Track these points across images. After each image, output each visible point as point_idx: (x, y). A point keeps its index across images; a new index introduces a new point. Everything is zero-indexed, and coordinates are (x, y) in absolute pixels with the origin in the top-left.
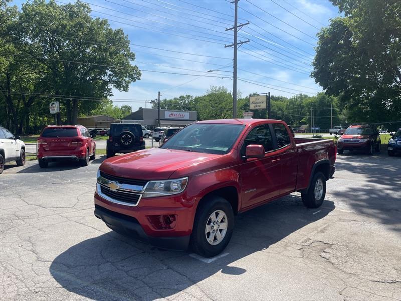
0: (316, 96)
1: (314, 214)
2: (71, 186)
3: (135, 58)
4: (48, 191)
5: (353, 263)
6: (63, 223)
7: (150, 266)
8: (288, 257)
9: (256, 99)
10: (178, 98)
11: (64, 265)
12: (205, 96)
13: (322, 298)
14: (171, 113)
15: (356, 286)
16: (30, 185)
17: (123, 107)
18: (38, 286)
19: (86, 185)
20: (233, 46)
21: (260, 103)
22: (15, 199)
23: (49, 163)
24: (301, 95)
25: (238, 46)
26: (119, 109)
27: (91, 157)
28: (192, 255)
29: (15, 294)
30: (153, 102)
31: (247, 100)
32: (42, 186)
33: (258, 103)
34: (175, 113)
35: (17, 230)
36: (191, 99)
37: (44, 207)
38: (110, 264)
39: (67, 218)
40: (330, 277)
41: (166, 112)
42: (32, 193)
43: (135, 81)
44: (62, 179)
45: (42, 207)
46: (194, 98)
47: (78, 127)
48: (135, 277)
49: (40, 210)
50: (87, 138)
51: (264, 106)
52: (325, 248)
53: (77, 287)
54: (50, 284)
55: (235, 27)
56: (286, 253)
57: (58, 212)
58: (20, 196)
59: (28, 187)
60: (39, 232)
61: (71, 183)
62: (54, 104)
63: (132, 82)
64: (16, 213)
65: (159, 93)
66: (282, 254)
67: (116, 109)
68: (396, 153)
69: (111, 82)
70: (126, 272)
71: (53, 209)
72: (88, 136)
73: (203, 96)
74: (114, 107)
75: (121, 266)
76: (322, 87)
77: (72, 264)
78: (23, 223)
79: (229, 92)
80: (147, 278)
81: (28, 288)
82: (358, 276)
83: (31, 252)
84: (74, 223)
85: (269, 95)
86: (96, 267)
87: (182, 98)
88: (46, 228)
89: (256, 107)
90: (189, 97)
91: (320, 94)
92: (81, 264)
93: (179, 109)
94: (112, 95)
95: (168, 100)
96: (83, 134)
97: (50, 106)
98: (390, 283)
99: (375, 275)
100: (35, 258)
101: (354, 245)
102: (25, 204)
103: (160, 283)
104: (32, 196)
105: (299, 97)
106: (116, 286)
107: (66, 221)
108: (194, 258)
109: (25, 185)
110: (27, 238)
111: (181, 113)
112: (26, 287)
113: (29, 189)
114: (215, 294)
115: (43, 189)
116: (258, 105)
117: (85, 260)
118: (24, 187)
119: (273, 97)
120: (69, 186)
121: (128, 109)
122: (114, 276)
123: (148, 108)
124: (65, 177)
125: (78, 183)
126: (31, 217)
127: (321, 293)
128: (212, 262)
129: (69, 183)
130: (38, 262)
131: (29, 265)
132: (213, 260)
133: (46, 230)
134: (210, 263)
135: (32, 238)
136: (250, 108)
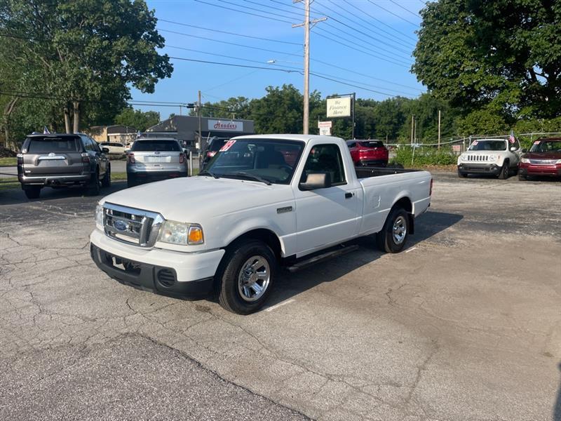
0: (418, 98)
1: (407, 252)
3: (164, 45)
4: (48, 227)
9: (336, 102)
10: (227, 100)
11: (79, 317)
12: (263, 99)
14: (216, 122)
16: (20, 220)
17: (147, 113)
18: (46, 342)
21: (342, 108)
22: (2, 238)
24: (399, 97)
25: (311, 26)
30: (191, 106)
32: (38, 222)
33: (338, 108)
34: (223, 123)
35: (9, 277)
36: (245, 102)
37: (44, 249)
38: (139, 314)
39: (77, 262)
41: (209, 121)
42: (25, 231)
43: (163, 77)
44: (65, 212)
45: (41, 249)
46: (249, 101)
48: (174, 328)
49: (38, 252)
51: (346, 112)
53: (98, 342)
54: (61, 340)
57: (64, 255)
58: (8, 234)
59: (18, 223)
60: (41, 279)
61: (79, 217)
63: (160, 79)
64: (4, 257)
65: (200, 93)
69: (129, 77)
70: (162, 325)
71: (56, 250)
73: (261, 98)
74: (135, 113)
75: (155, 317)
76: (426, 87)
77: (90, 317)
78: (16, 269)
80: (190, 330)
81: (32, 346)
83: (31, 304)
85: (355, 97)
86: (122, 319)
87: (233, 101)
88: (49, 273)
89: (336, 113)
90: (242, 99)
93: (229, 117)
94: (130, 98)
95: (212, 103)
100: (38, 311)
102: (16, 244)
103: (207, 335)
104: (25, 234)
105: (396, 101)
107: (75, 266)
110: (25, 287)
111: (232, 123)
112: (29, 344)
113: (21, 226)
114: (277, 345)
115: (39, 225)
116: (338, 110)
117: (106, 310)
118: (12, 223)
119: (359, 100)
120: (76, 221)
121: (155, 116)
122: (145, 330)
123: (183, 114)
124: (70, 210)
125: (90, 217)
126: (27, 261)
127: (410, 342)
128: (274, 310)
129: (75, 218)
130: (42, 315)
131: (31, 319)
132: (274, 307)
133: (49, 276)
134: (272, 312)
135: (31, 287)
136: (328, 115)
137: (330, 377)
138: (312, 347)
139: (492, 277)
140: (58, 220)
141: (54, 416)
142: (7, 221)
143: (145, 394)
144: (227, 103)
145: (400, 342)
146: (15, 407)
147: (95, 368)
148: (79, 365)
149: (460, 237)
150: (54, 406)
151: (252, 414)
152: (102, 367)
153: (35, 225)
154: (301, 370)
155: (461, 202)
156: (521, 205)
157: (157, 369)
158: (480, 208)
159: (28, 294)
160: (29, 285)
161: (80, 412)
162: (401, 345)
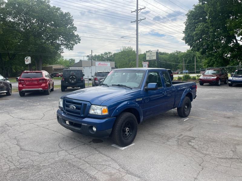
0: (186, 52)
1: (184, 120)
2: (40, 107)
3: (77, 30)
4: (26, 110)
5: (207, 148)
6: (35, 128)
7: (89, 152)
8: (169, 145)
9: (150, 54)
10: (103, 54)
11: (37, 152)
12: (119, 52)
13: (189, 168)
14: (99, 63)
15: (209, 161)
16: (15, 107)
17: (70, 59)
18: (22, 164)
19: (48, 106)
20: (136, 22)
21: (153, 56)
22: (6, 115)
23: (26, 94)
24: (177, 51)
25: (139, 22)
26: (67, 61)
27: (51, 89)
28: (113, 145)
29: (8, 169)
30: (88, 56)
31: (145, 54)
32: (22, 107)
33: (151, 56)
35: (8, 133)
36: (111, 54)
37: (24, 120)
38: (65, 151)
40: (194, 156)
41: (96, 62)
42: (16, 111)
43: (77, 44)
44: (34, 103)
45: (23, 119)
46: (113, 54)
47: (43, 72)
48: (80, 158)
49: (21, 121)
50: (49, 78)
51: (155, 58)
52: (191, 140)
53: (45, 165)
54: (29, 163)
55: (137, 10)
56: (168, 143)
57: (32, 122)
58: (9, 113)
59: (13, 108)
60: (21, 134)
61: (39, 105)
62: (27, 58)
63: (75, 44)
64: (7, 123)
65: (92, 51)
66: (166, 143)
67: (65, 61)
68: (233, 85)
69: (63, 44)
70: (74, 156)
71: (29, 120)
72: (49, 77)
73: (118, 52)
74: (64, 60)
75: (71, 152)
76: (190, 46)
77: (42, 152)
78: (11, 129)
79: (134, 50)
80: (87, 158)
81: (16, 166)
82: (211, 155)
83: (17, 146)
84: (42, 128)
85: (158, 51)
86: (56, 153)
87: (106, 54)
89: (150, 58)
90: (110, 53)
91: (188, 51)
92: (47, 152)
93: (104, 60)
94: (63, 52)
95: (97, 55)
96: (46, 76)
97: (25, 59)
98: (229, 159)
99: (220, 154)
100: (19, 149)
101: (208, 137)
102: (12, 118)
103: (95, 161)
104: (16, 113)
105: (176, 53)
106: (69, 163)
107: (37, 127)
108: (114, 147)
109: (12, 107)
110: (14, 138)
111: (105, 63)
112: (15, 165)
114: (127, 167)
115: (22, 109)
116: (151, 57)
117: (49, 149)
118: (11, 108)
119: (160, 52)
120: (38, 107)
121: (73, 61)
122: (67, 158)
124: (36, 102)
125: (44, 105)
126: (16, 125)
127: (189, 165)
128: (125, 149)
129: (38, 105)
130: (21, 151)
131: (16, 153)
132: (125, 148)
133: (25, 132)
134: (124, 150)
135: (17, 137)
136: (147, 59)
138: (143, 168)
140: (30, 106)
142: (9, 107)
145: (185, 165)
148: (36, 176)
155: (208, 97)
156: (235, 98)
159: (16, 141)
162: (185, 167)
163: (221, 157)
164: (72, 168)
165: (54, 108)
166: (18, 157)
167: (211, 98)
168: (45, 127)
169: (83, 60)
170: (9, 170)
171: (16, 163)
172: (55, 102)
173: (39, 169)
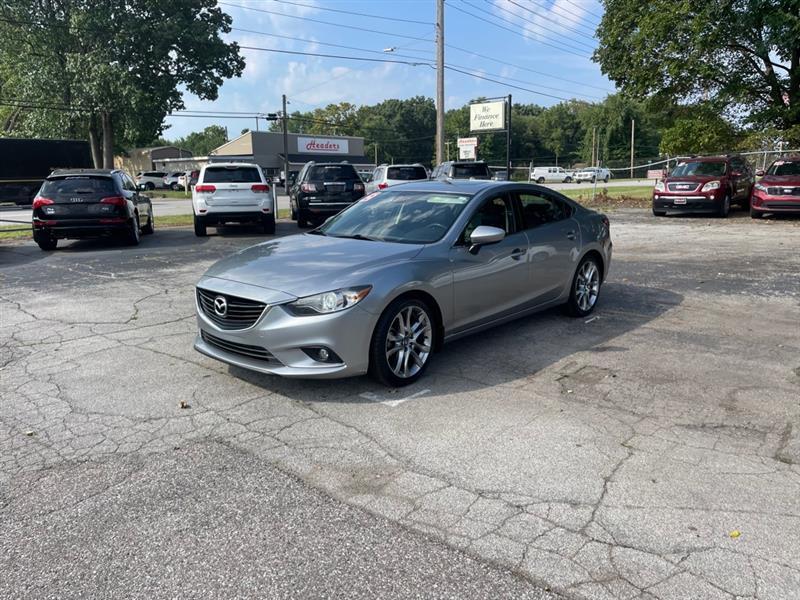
0: (602, 101)
1: (586, 322)
2: (120, 284)
4: (75, 294)
6: (113, 350)
7: (289, 415)
9: (484, 109)
10: (324, 109)
11: (127, 418)
12: (379, 105)
14: (309, 140)
15: (650, 434)
16: (35, 285)
17: (207, 130)
18: (83, 451)
19: (148, 283)
21: (492, 117)
22: (9, 311)
24: (574, 101)
26: (200, 135)
28: (364, 395)
29: (40, 466)
30: (272, 117)
31: (465, 111)
32: (59, 286)
33: (487, 117)
34: (319, 141)
35: (24, 364)
36: (350, 111)
37: (71, 324)
38: (212, 412)
39: (119, 341)
41: (299, 139)
46: (357, 109)
48: (262, 431)
49: (63, 328)
51: (498, 123)
53: (157, 451)
54: (104, 449)
56: (532, 387)
57: (100, 332)
58: (19, 304)
60: (70, 367)
61: (118, 279)
64: (16, 336)
65: (284, 96)
69: (182, 76)
70: (245, 425)
71: (88, 325)
73: (376, 104)
75: (234, 415)
76: (614, 82)
77: (142, 416)
78: (34, 352)
80: (284, 431)
81: (63, 457)
83: (59, 400)
84: (134, 349)
85: (510, 100)
86: (188, 419)
87: (332, 108)
88: (81, 357)
89: (484, 125)
90: (347, 106)
91: (611, 98)
93: (326, 133)
94: (182, 107)
95: (302, 113)
99: (685, 415)
100: (68, 409)
102: (31, 318)
103: (309, 439)
104: (44, 304)
105: (571, 106)
107: (118, 347)
108: (368, 400)
110: (48, 377)
111: (332, 142)
112: (59, 455)
113: (35, 293)
114: (406, 451)
115: (61, 290)
116: (487, 121)
117: (165, 408)
118: (22, 288)
119: (517, 106)
120: (114, 285)
121: (220, 132)
122: (221, 431)
123: (260, 130)
124: (104, 269)
125: (132, 279)
126: (48, 341)
127: (592, 445)
128: (401, 404)
129: (113, 280)
130: (76, 416)
131: (59, 421)
132: (401, 401)
133: (81, 362)
134: (398, 407)
135: (56, 377)
136: (472, 128)
137: (481, 494)
139: (707, 355)
140: (88, 283)
141: (100, 551)
142: (16, 286)
143: (226, 519)
144: (324, 112)
145: (579, 446)
146: (46, 541)
147: (154, 485)
148: (131, 482)
149: (662, 300)
150: (99, 538)
151: (374, 543)
152: (163, 484)
153: (56, 291)
154: (441, 484)
155: (663, 252)
156: (750, 254)
157: (241, 485)
158: (691, 261)
159: (53, 387)
160: (54, 374)
161: (136, 544)
162: (580, 449)
163: (688, 422)
164: (241, 458)
165: (167, 288)
166: (68, 432)
167: (675, 256)
168: (144, 346)
169: (255, 130)
170: (42, 470)
171: (65, 450)
172: (170, 270)
173: (137, 463)
